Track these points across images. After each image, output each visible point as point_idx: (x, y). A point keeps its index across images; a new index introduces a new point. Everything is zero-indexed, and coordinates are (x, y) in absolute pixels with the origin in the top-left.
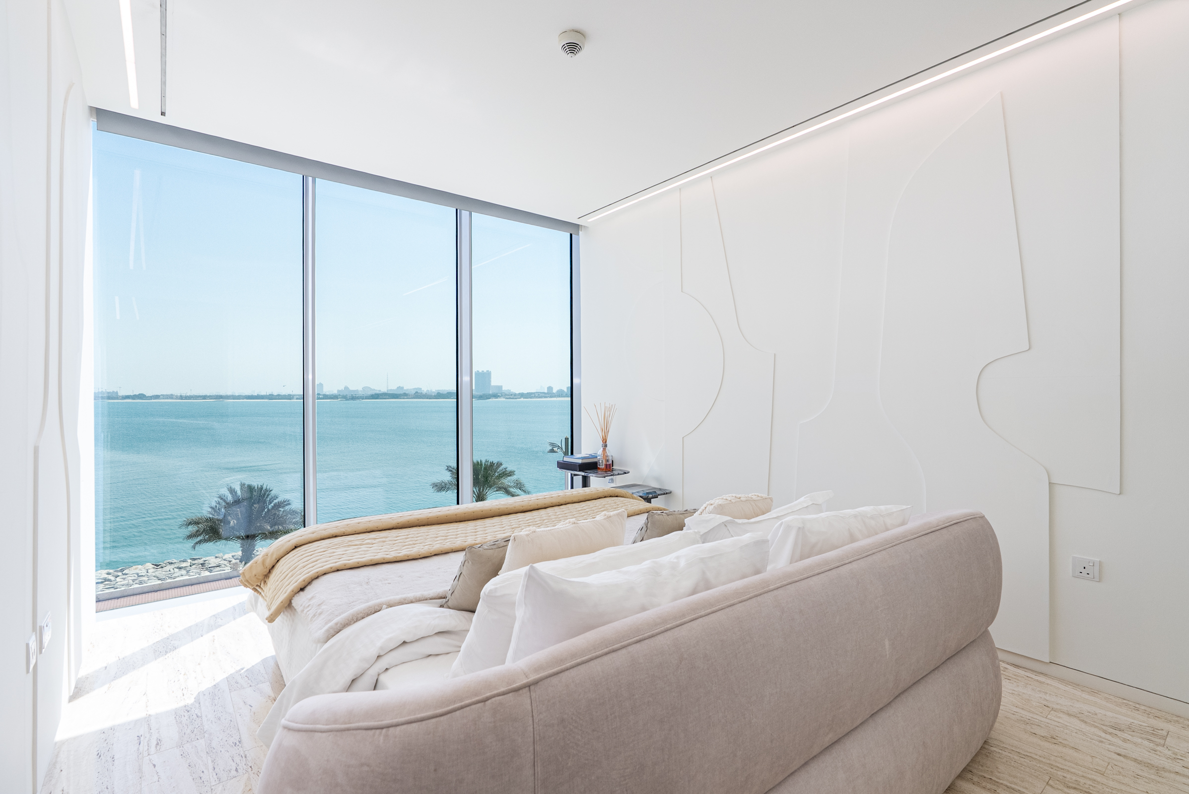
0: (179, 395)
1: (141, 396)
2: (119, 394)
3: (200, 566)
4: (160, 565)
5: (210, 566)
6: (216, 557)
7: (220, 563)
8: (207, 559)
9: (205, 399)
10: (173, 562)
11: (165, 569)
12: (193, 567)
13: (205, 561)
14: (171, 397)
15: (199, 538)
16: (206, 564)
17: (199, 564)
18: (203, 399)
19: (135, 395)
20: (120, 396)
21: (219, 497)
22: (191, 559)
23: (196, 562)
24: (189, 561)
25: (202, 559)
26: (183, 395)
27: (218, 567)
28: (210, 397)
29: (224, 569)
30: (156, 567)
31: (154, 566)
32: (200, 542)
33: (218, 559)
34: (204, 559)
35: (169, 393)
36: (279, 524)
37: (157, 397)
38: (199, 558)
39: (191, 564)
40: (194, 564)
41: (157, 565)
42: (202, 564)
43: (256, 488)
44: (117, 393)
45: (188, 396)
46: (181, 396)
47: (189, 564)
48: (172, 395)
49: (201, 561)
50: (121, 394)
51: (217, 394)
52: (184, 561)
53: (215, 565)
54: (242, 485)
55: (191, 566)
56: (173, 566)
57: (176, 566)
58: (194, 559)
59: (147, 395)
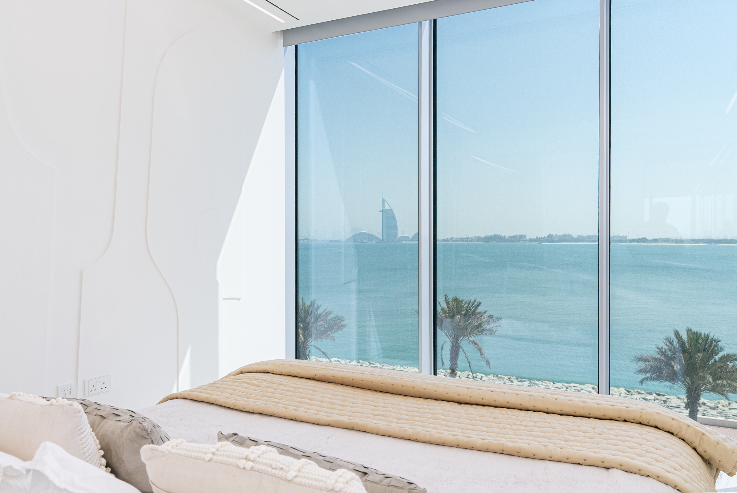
0: (675, 238)
1: (644, 240)
2: (628, 238)
3: (662, 402)
4: (631, 392)
5: (671, 405)
6: (679, 398)
7: (680, 404)
8: (670, 397)
9: (698, 243)
10: (641, 392)
11: (633, 397)
12: (657, 401)
13: (667, 399)
14: (667, 240)
15: (648, 375)
16: (668, 402)
17: (661, 401)
18: (696, 243)
19: (639, 239)
20: (628, 240)
21: (666, 339)
22: (656, 394)
23: (659, 397)
24: (654, 395)
25: (665, 397)
26: (678, 238)
27: (678, 408)
28: (703, 241)
29: (683, 411)
30: (627, 393)
31: (626, 391)
32: (647, 379)
33: (679, 400)
34: (667, 397)
35: (666, 237)
36: (723, 379)
37: (656, 240)
38: (663, 395)
39: (655, 399)
40: (657, 399)
41: (629, 392)
42: (665, 401)
43: (703, 336)
44: (626, 237)
45: (682, 240)
46: (676, 240)
47: (653, 398)
48: (668, 239)
49: (664, 398)
50: (629, 237)
51: (709, 238)
52: (650, 394)
53: (675, 406)
54: (689, 331)
55: (654, 400)
56: (640, 396)
57: (643, 396)
58: (659, 395)
59: (648, 239)
